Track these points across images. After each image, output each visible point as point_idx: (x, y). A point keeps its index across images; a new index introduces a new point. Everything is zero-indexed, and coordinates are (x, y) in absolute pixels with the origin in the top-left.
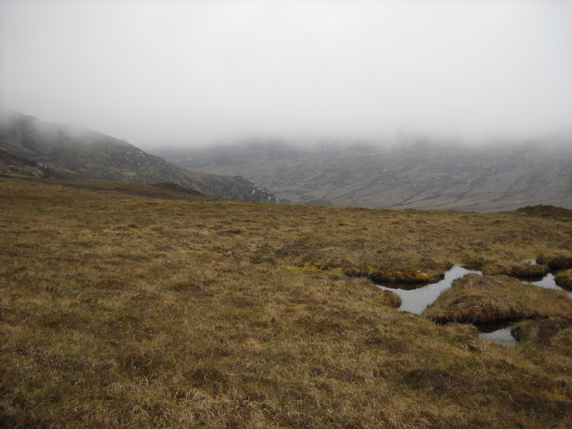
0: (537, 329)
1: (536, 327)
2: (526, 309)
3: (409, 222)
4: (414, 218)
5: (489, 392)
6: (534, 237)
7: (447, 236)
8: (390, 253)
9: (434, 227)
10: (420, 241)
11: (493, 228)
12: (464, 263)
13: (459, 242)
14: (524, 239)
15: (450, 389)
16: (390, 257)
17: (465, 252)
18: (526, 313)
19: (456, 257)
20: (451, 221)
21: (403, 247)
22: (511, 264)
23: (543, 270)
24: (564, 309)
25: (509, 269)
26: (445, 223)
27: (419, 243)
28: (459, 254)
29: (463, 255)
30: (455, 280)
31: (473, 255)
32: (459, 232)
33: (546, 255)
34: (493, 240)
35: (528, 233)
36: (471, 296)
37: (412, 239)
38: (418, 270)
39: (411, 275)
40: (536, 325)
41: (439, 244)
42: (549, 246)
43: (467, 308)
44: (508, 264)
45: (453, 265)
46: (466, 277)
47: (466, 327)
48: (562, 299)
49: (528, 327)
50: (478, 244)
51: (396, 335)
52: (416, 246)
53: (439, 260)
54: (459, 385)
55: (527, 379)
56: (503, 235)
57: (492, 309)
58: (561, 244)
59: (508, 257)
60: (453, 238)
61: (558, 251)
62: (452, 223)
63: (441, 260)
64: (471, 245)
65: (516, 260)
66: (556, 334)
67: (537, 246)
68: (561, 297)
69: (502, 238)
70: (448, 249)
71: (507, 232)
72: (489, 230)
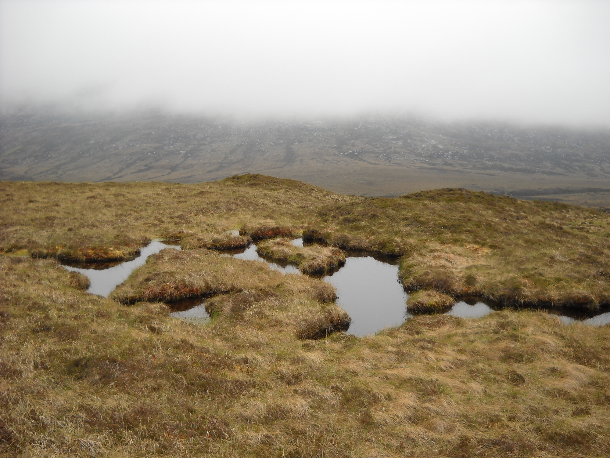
0: (230, 304)
1: (229, 301)
2: (222, 283)
3: (107, 196)
4: (113, 192)
5: (161, 376)
6: (239, 207)
7: (146, 210)
8: (82, 230)
9: (134, 201)
10: (116, 216)
11: (197, 199)
12: (163, 238)
13: (159, 215)
14: (228, 210)
15: (117, 377)
16: (82, 235)
17: (165, 226)
18: (223, 288)
19: (155, 231)
20: (153, 193)
21: (97, 224)
22: (211, 236)
23: (246, 241)
24: (262, 280)
25: (209, 242)
26: (146, 196)
27: (115, 218)
28: (158, 228)
29: (162, 229)
30: (149, 257)
31: (173, 229)
32: (159, 205)
33: (249, 225)
34: (195, 212)
35: (233, 203)
36: (164, 272)
37: (108, 214)
38: (111, 247)
39: (103, 253)
40: (230, 300)
41: (137, 219)
42: (254, 216)
43: (159, 285)
44: (209, 237)
45: (151, 240)
46: (162, 252)
47: (156, 307)
48: (261, 270)
49: (221, 302)
50: (178, 217)
51: (71, 320)
52: (112, 221)
53: (135, 235)
54: (128, 371)
55: (207, 358)
56: (206, 207)
57: (185, 286)
58: (266, 213)
59: (210, 229)
60: (153, 212)
61: (262, 221)
62: (153, 195)
63: (138, 235)
64: (172, 218)
65: (218, 232)
66: (250, 307)
67: (242, 216)
68: (260, 269)
69: (205, 209)
70: (146, 224)
71: (211, 203)
72: (192, 201)
